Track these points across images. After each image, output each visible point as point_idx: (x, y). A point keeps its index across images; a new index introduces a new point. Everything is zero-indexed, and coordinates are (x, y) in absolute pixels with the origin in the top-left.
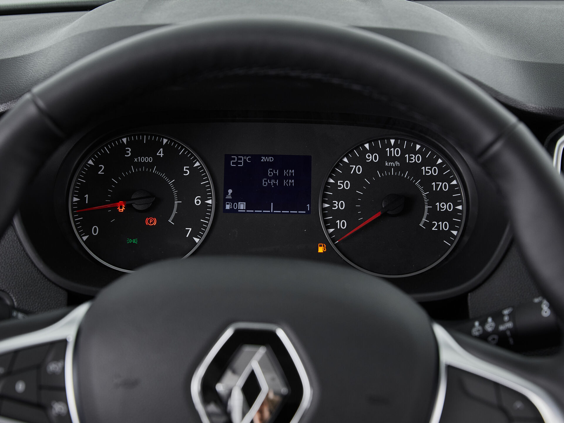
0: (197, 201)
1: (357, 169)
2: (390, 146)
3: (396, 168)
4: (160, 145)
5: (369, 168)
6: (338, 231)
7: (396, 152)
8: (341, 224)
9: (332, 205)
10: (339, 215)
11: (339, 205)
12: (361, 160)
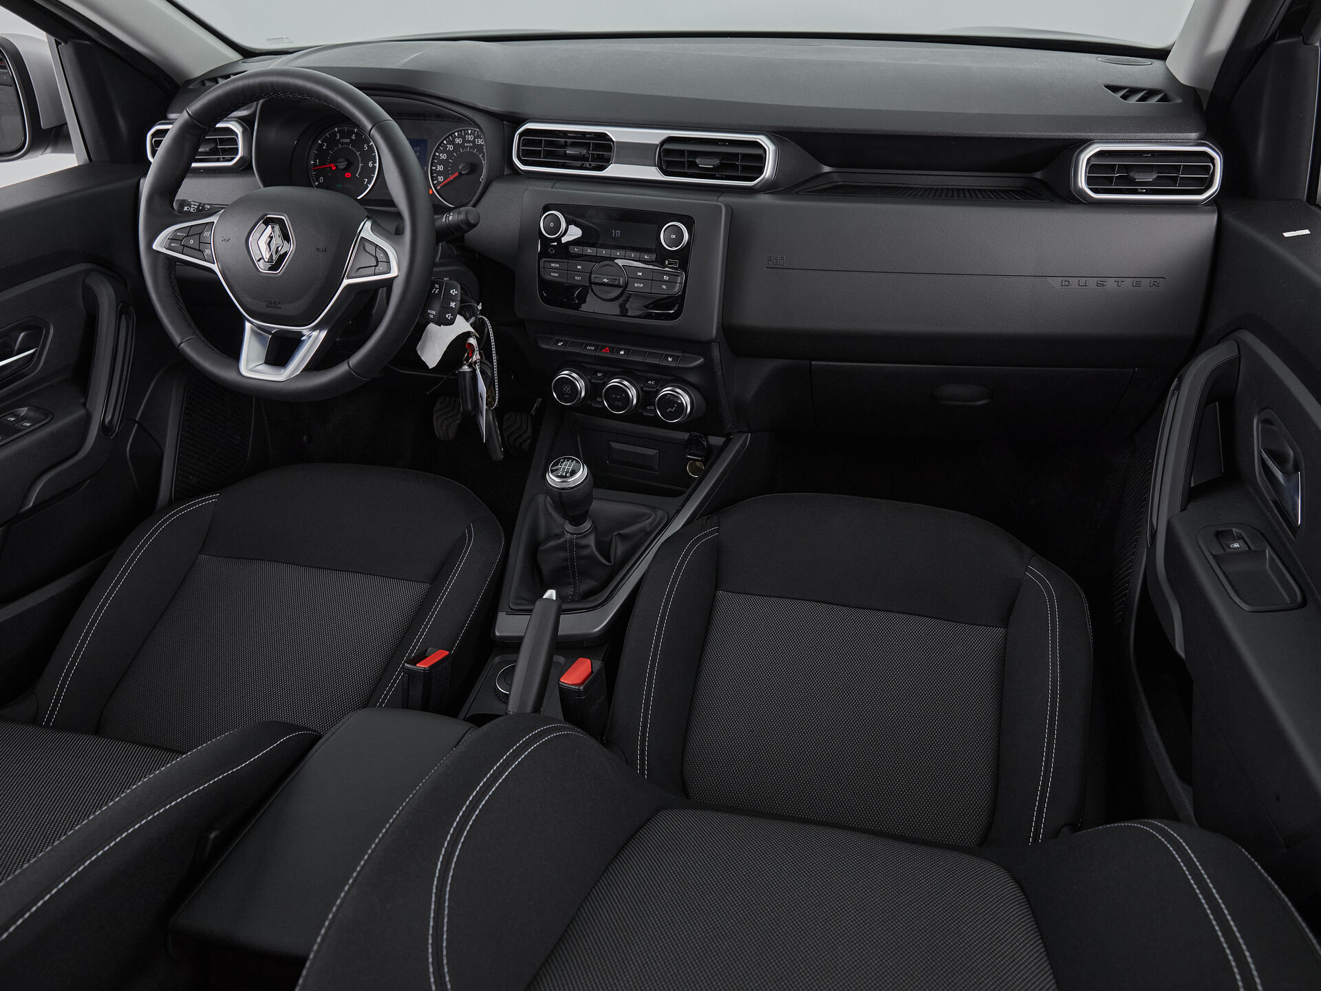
0: (370, 164)
1: (450, 147)
2: (468, 134)
3: (470, 147)
4: (353, 132)
5: (457, 147)
6: (439, 183)
7: (471, 138)
8: (441, 179)
9: (437, 168)
10: (440, 173)
11: (440, 168)
12: (452, 143)
